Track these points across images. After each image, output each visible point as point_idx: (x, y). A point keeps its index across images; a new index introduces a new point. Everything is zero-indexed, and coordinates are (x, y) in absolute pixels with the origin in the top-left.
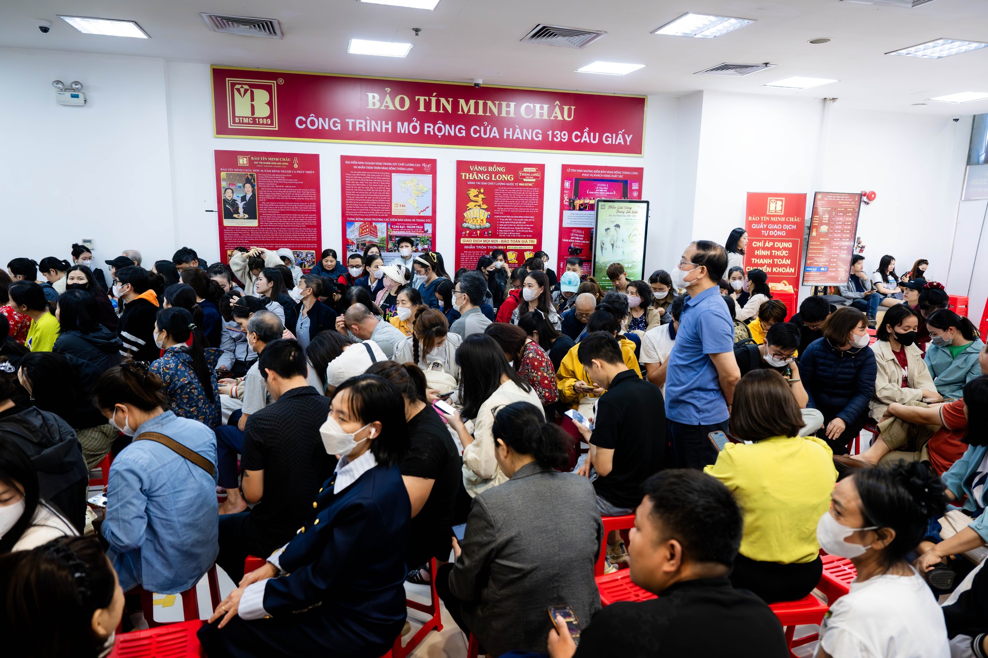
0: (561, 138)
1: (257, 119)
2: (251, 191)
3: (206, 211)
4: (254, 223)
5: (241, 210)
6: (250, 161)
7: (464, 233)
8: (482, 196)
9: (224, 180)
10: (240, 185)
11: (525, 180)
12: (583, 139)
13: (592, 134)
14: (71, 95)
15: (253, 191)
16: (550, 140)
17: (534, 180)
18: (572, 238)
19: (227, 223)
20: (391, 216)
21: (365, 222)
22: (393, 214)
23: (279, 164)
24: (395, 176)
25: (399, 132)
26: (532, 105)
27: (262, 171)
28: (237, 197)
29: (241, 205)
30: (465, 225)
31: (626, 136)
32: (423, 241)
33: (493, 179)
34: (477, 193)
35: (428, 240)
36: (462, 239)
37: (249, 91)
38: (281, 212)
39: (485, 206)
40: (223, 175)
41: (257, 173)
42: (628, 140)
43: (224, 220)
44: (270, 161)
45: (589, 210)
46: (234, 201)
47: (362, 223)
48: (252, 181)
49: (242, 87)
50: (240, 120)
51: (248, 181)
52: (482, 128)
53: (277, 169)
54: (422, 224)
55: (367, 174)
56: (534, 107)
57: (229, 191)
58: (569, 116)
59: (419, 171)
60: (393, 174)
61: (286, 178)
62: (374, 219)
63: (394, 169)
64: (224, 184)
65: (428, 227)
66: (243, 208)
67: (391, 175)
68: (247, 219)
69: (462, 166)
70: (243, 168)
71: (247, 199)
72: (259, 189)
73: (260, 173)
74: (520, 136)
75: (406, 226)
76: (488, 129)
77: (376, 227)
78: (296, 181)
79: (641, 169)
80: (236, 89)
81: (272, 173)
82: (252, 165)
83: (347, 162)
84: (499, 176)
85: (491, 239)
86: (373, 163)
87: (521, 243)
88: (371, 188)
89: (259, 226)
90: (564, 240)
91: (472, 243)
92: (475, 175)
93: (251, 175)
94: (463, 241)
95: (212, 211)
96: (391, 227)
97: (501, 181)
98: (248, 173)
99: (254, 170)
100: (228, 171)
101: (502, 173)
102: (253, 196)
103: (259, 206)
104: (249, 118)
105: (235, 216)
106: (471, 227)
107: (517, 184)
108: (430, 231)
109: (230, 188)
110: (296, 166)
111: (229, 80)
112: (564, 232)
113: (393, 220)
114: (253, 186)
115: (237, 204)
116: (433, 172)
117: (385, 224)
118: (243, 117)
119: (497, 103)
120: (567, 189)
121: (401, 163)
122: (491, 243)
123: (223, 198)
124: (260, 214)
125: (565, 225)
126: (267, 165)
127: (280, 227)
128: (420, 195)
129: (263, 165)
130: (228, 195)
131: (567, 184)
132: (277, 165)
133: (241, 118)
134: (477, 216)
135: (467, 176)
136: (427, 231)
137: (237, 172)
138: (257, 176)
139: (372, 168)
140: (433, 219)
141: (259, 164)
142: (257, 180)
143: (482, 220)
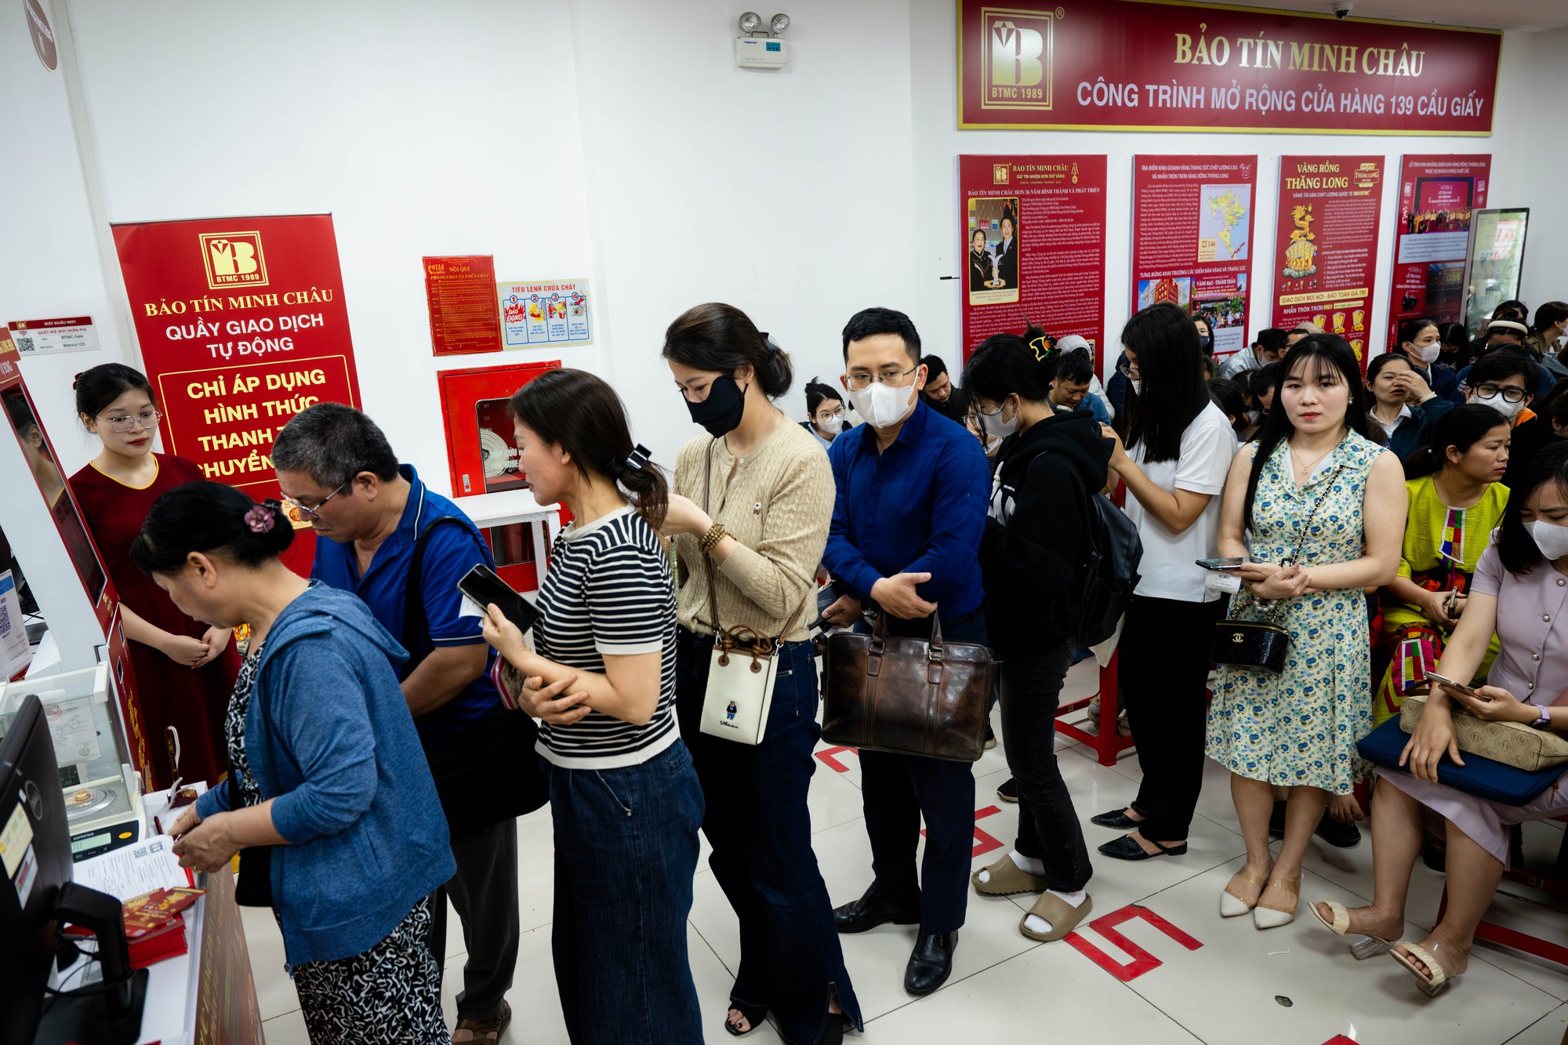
0: (1406, 108)
1: (1023, 90)
2: (1011, 234)
3: (942, 278)
4: (1012, 296)
5: (995, 272)
6: (1012, 175)
7: (1284, 286)
8: (1309, 218)
9: (973, 213)
10: (995, 222)
11: (1361, 185)
12: (1430, 109)
13: (1440, 99)
14: (768, 44)
15: (1014, 234)
16: (1393, 112)
17: (1371, 185)
18: (1408, 281)
19: (977, 298)
20: (1197, 265)
21: (1162, 278)
22: (1199, 261)
23: (1052, 176)
24: (1205, 189)
25: (1213, 107)
26: (1375, 51)
27: (1028, 192)
28: (990, 246)
29: (995, 261)
30: (1287, 271)
31: (1477, 100)
32: (1234, 306)
33: (1324, 187)
34: (1304, 214)
35: (1241, 303)
36: (1282, 298)
37: (1014, 32)
38: (1053, 271)
39: (1311, 236)
40: (972, 202)
41: (1020, 197)
42: (1479, 107)
43: (971, 293)
44: (1041, 173)
45: (1429, 231)
46: (987, 254)
47: (1159, 281)
48: (1013, 213)
49: (1004, 26)
50: (998, 92)
51: (1008, 214)
52: (1316, 93)
53: (1048, 187)
54: (1234, 275)
55: (1169, 188)
56: (1379, 53)
57: (980, 235)
58: (1417, 71)
59: (1235, 178)
60: (1203, 186)
61: (1062, 203)
62: (1175, 273)
63: (1204, 176)
64: (972, 222)
65: (1242, 280)
66: (999, 267)
67: (1199, 189)
68: (1004, 288)
69: (1290, 165)
70: (1001, 187)
71: (1005, 248)
72: (1022, 227)
73: (1025, 196)
74: (1358, 107)
75: (1214, 280)
76: (1323, 94)
77: (1176, 286)
78: (1073, 210)
79: (1487, 158)
80: (996, 29)
81: (1041, 196)
82: (1014, 183)
83: (1144, 168)
84: (1332, 181)
85: (1315, 294)
86: (1177, 168)
87: (1350, 297)
88: (1174, 214)
89: (1020, 302)
90: (1399, 286)
91: (1294, 303)
92: (1303, 180)
93: (1012, 201)
94: (1284, 300)
95: (950, 278)
96: (1197, 287)
97: (1334, 190)
98: (1008, 196)
99: (1017, 192)
100: (978, 196)
101: (1334, 175)
102: (1013, 243)
103: (1021, 262)
104: (1012, 87)
105: (987, 283)
106: (1293, 275)
107: (1351, 193)
108: (1244, 288)
109: (981, 231)
110: (1075, 179)
111: (985, 12)
112: (1400, 272)
113: (1199, 271)
114: (1014, 224)
115: (990, 260)
116: (1252, 179)
117: (1188, 280)
118: (1003, 86)
119: (1336, 47)
120: (1407, 198)
121: (1214, 165)
122: (1315, 300)
123: (970, 250)
124: (1023, 277)
125: (1401, 261)
126: (1034, 180)
127: (1048, 300)
128: (1235, 222)
129: (1030, 180)
130: (978, 244)
131: (1408, 189)
132: (1049, 179)
133: (1000, 89)
134: (1302, 252)
135: (1294, 183)
136: (1240, 288)
137: (994, 196)
138: (1021, 201)
139: (1176, 176)
140: (1247, 265)
141: (1024, 179)
142: (1021, 211)
143: (1307, 261)
